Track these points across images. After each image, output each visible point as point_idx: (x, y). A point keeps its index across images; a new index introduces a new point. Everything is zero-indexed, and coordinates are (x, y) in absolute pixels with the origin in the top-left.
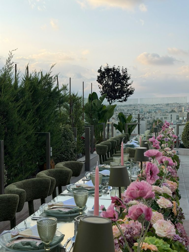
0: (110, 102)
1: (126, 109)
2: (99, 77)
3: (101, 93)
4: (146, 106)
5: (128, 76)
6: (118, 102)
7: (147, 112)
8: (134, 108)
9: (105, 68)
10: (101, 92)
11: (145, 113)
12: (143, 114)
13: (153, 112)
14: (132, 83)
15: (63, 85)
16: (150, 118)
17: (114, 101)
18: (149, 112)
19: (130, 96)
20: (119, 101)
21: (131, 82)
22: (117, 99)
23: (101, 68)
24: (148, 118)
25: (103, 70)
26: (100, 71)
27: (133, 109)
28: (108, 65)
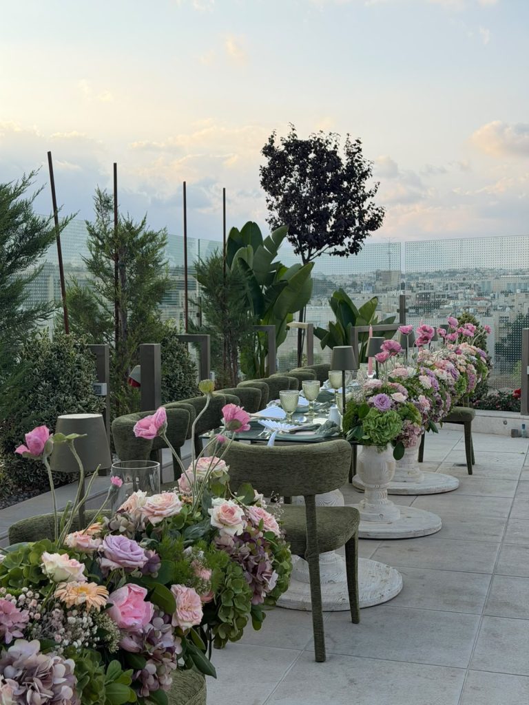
0: (306, 257)
1: (440, 283)
2: (265, 172)
3: (272, 226)
4: (498, 274)
5: (365, 168)
6: (330, 254)
7: (502, 292)
8: (463, 281)
9: (288, 139)
10: (270, 222)
11: (494, 295)
12: (489, 298)
13: (518, 291)
14: (376, 191)
15: (99, 193)
16: (508, 309)
17: (319, 251)
18: (507, 293)
19: (367, 234)
20: (336, 253)
21: (374, 188)
22: (329, 247)
23: (272, 142)
24: (504, 308)
25: (279, 146)
26: (269, 150)
27: (462, 284)
28: (293, 129)
